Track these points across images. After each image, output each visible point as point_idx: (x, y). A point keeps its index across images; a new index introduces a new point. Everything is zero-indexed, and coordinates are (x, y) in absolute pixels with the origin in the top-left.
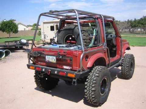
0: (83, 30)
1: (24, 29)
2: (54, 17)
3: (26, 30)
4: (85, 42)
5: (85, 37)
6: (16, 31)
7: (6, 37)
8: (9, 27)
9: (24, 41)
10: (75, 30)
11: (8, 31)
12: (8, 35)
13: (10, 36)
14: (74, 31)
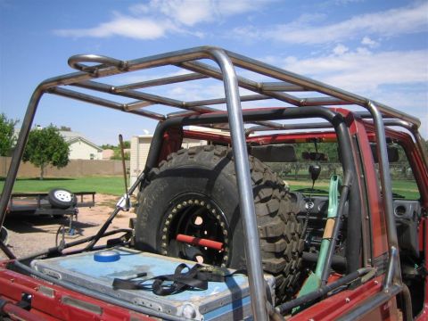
0: (269, 184)
1: (92, 155)
2: (122, 108)
3: (95, 159)
4: (278, 255)
5: (277, 221)
6: (62, 161)
7: (34, 177)
8: (43, 147)
9: (63, 196)
10: (221, 177)
11: (39, 158)
12: (37, 172)
13: (42, 174)
14: (217, 183)
